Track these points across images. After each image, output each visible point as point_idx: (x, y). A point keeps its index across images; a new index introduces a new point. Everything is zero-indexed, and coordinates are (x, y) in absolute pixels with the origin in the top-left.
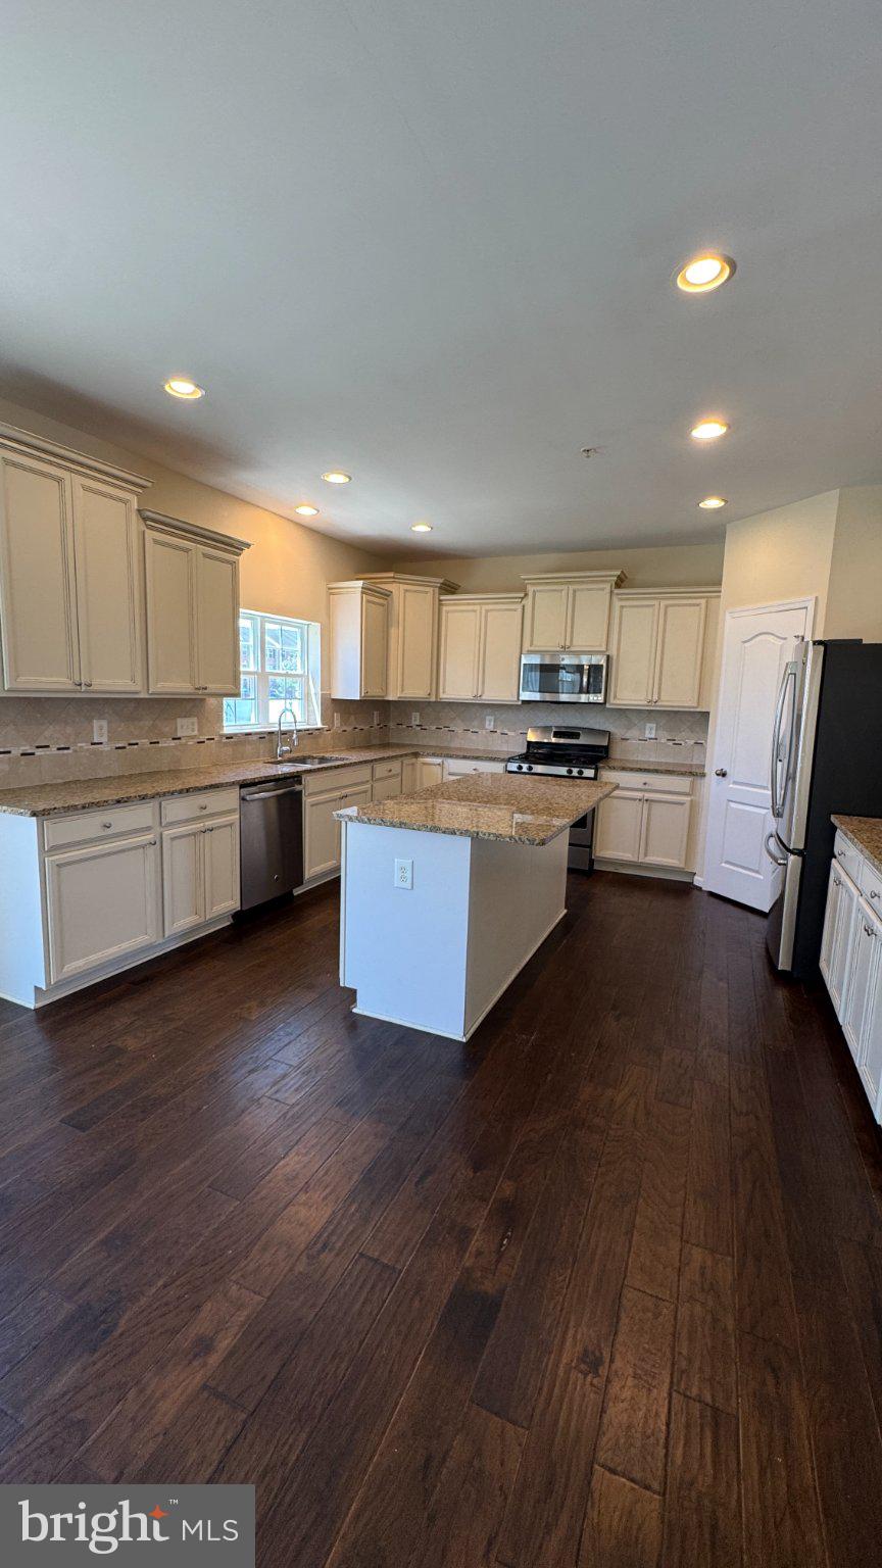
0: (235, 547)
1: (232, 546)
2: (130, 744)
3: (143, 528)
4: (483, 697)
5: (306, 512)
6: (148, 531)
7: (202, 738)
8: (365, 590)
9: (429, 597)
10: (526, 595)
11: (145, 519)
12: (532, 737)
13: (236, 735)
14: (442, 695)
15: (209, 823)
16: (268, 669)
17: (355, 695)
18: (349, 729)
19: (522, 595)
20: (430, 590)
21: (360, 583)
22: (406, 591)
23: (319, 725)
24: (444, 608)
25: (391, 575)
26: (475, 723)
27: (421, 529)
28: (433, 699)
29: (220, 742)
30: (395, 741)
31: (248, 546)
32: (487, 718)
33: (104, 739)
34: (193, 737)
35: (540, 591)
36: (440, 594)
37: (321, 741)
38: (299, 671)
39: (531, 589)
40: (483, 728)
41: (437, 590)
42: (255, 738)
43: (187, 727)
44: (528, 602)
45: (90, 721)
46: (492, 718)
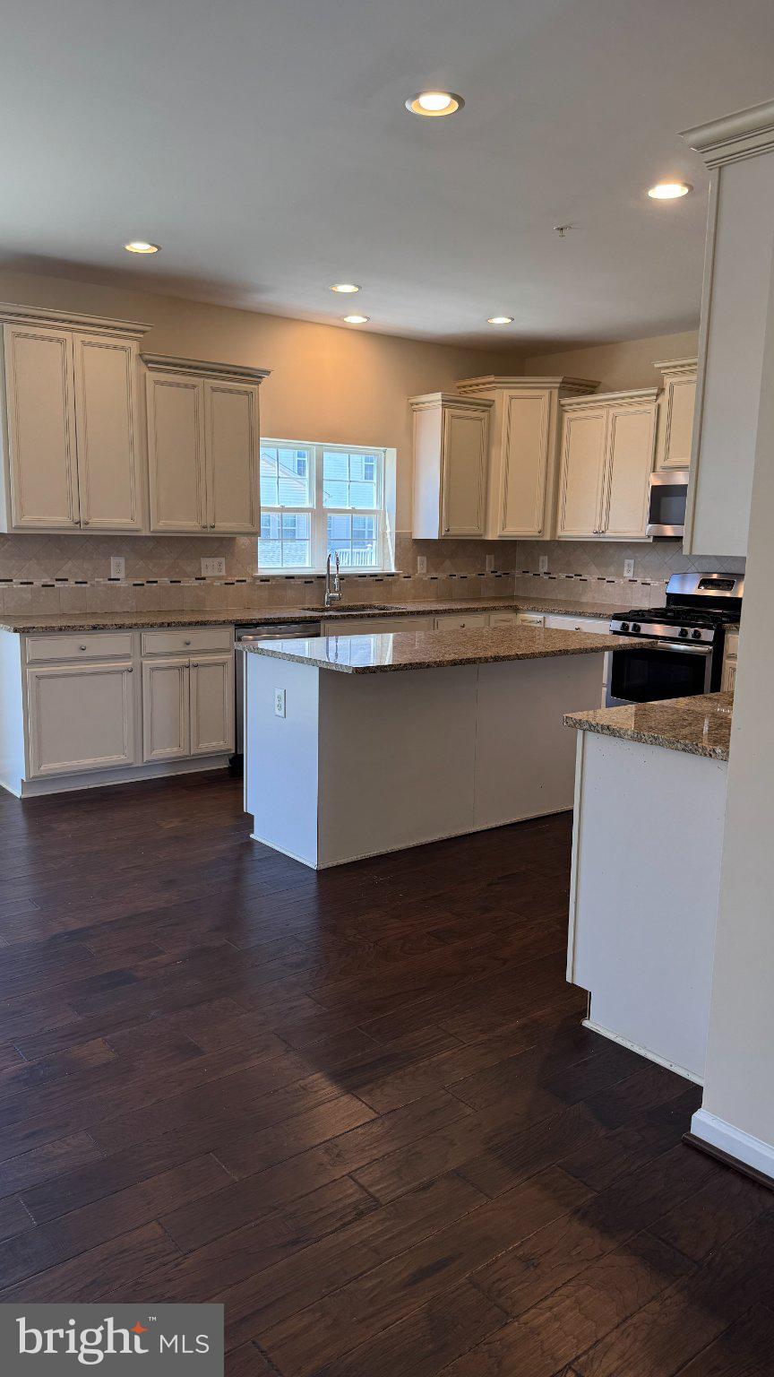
0: (254, 376)
1: (249, 375)
2: (148, 582)
3: (144, 369)
4: (607, 534)
5: (355, 320)
6: (149, 374)
7: (230, 580)
8: (446, 403)
9: (545, 400)
10: (662, 390)
11: (147, 362)
12: (675, 588)
13: (274, 577)
14: (560, 533)
15: (195, 659)
16: (327, 505)
17: (434, 534)
18: (442, 576)
19: (655, 391)
20: (546, 393)
21: (438, 396)
22: (512, 398)
23: (393, 571)
24: (567, 416)
25: (492, 379)
26: (612, 569)
27: (500, 321)
28: (547, 537)
29: (253, 584)
30: (520, 594)
31: (268, 373)
32: (627, 561)
33: (121, 576)
34: (220, 578)
35: (680, 383)
36: (560, 397)
37: (395, 589)
38: (375, 507)
39: (668, 381)
40: (620, 575)
41: (556, 393)
42: (299, 582)
43: (213, 568)
44: (664, 400)
45: (109, 558)
46: (632, 561)
